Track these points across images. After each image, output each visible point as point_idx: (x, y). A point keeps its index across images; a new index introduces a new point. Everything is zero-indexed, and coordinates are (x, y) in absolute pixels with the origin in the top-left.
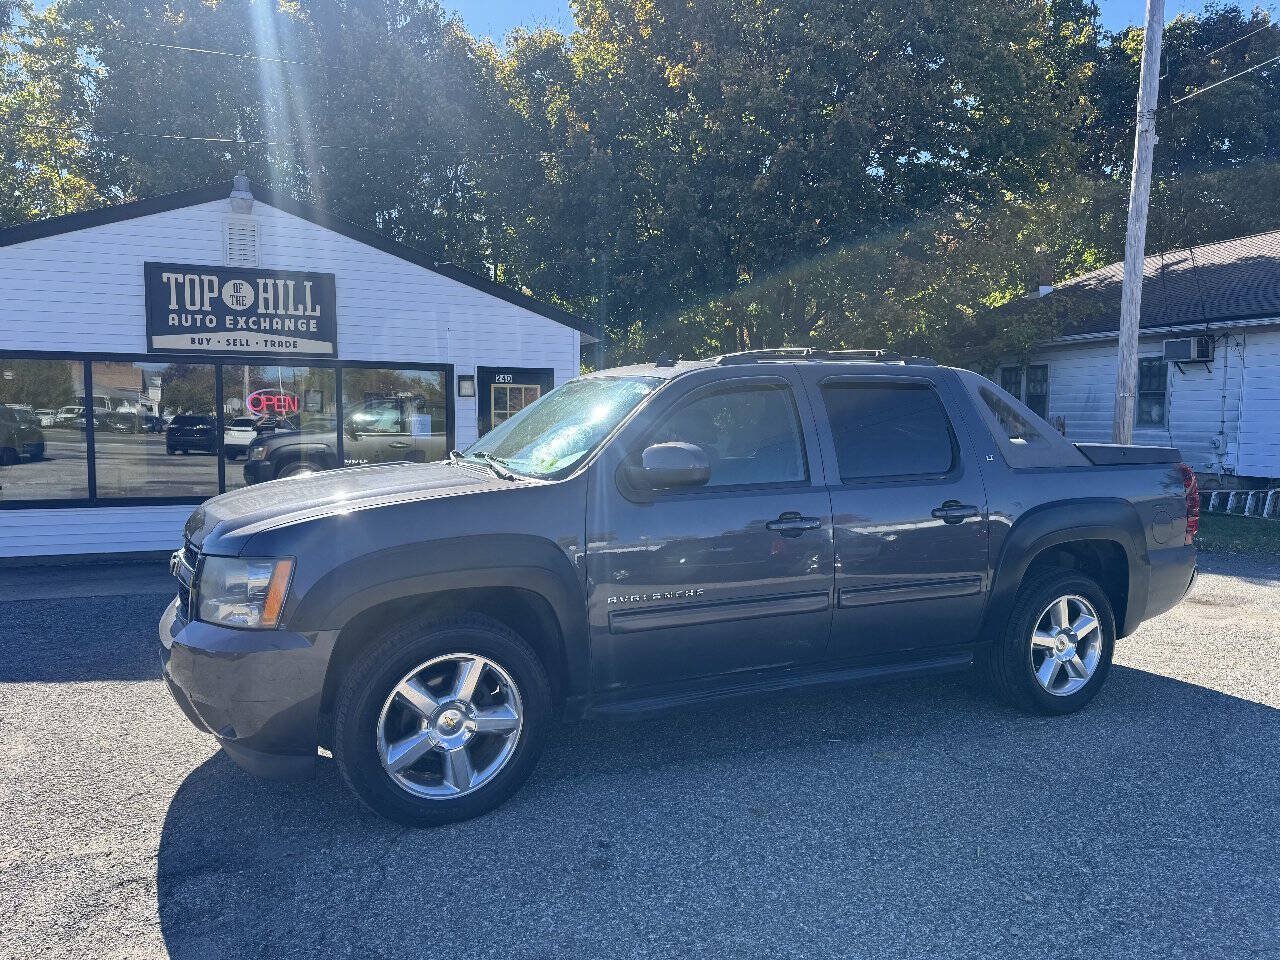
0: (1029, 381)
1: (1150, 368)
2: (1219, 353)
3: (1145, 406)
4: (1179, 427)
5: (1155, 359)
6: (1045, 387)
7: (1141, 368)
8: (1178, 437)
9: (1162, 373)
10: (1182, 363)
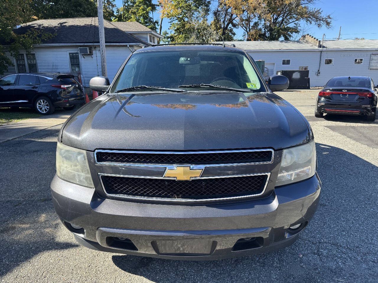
0: (28, 59)
1: (73, 56)
2: (94, 52)
3: (73, 68)
4: (85, 74)
5: (74, 53)
6: (35, 61)
7: (70, 56)
8: (85, 77)
9: (77, 58)
10: (84, 55)
